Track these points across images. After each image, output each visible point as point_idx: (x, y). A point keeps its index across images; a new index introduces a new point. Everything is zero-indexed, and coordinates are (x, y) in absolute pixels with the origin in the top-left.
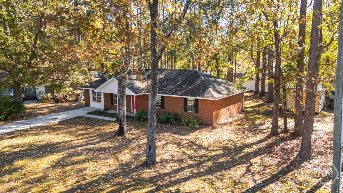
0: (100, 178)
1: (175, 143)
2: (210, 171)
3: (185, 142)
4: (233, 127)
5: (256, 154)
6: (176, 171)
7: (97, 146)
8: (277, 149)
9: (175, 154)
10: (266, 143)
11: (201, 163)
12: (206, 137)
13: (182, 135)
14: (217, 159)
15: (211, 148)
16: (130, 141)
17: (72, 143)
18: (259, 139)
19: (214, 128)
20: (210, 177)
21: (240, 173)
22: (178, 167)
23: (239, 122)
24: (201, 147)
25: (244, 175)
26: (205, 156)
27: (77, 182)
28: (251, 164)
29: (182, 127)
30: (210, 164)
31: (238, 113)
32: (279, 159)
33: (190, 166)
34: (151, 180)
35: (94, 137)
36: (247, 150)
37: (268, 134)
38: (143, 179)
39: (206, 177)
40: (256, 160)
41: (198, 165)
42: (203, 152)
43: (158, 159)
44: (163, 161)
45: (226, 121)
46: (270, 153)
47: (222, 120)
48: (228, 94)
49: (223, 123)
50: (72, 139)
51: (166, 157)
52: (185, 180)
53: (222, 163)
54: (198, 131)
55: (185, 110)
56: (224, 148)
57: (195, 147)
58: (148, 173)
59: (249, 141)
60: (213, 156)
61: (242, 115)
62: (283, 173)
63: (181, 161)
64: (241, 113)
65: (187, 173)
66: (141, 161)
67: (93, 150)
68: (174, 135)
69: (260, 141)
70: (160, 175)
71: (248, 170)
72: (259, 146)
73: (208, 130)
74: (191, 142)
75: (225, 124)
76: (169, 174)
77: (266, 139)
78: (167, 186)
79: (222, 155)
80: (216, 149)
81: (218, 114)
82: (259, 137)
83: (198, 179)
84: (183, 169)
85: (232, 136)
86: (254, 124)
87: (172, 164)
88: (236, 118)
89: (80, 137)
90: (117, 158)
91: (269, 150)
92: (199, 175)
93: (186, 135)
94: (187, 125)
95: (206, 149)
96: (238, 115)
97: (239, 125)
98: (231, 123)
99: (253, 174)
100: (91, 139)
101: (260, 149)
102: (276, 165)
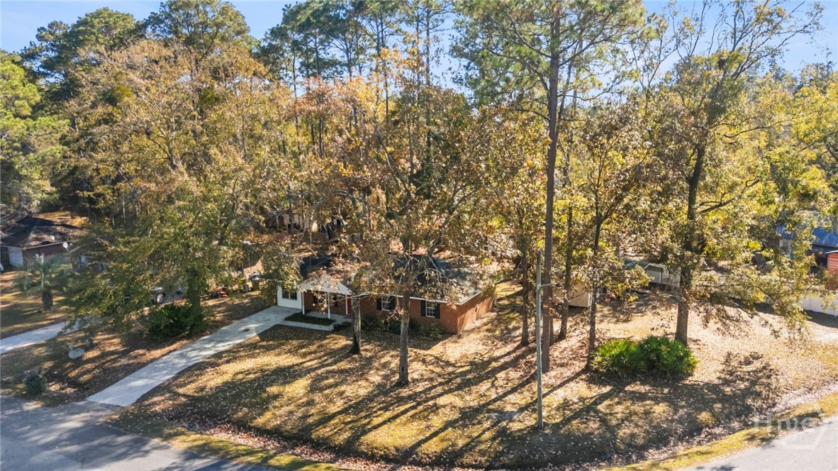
0: (364, 399)
1: (419, 361)
2: (459, 388)
3: (430, 358)
4: (482, 334)
5: (503, 368)
6: (430, 389)
7: (335, 367)
8: (522, 361)
9: (424, 372)
10: (514, 355)
11: (450, 380)
12: (451, 350)
13: (424, 349)
14: (466, 376)
15: (459, 364)
16: (370, 360)
17: (305, 365)
18: (508, 350)
19: (460, 337)
20: (460, 392)
21: (486, 388)
22: (430, 385)
23: (489, 326)
24: (448, 364)
25: (488, 389)
26: (453, 373)
27: (346, 403)
28: (496, 379)
29: (421, 337)
30: (459, 380)
31: (488, 311)
32: (522, 373)
33: (441, 384)
34: (410, 398)
35: (324, 356)
36: (494, 364)
37: (518, 343)
38: (403, 397)
39: (456, 393)
40: (501, 375)
41: (447, 383)
42: (450, 369)
43: (409, 380)
44: (414, 381)
45: (472, 326)
46: (515, 366)
47: (468, 325)
48: (475, 293)
49: (469, 329)
50: (301, 361)
51: (416, 376)
52: (440, 395)
53: (469, 379)
54: (441, 343)
55: (423, 314)
56: (472, 363)
57: (442, 363)
58: (405, 392)
59: (497, 354)
60: (461, 373)
61: (493, 315)
62: (522, 385)
63: (431, 380)
64: (493, 311)
65: (439, 389)
66: (393, 382)
67: (336, 373)
68: (415, 350)
69: (509, 354)
70: (416, 393)
71: (493, 385)
72: (507, 359)
73: (453, 340)
74: (436, 358)
75: (472, 330)
76: (424, 392)
77: (514, 351)
78: (426, 401)
79: (469, 372)
80: (463, 364)
81: (463, 319)
82: (510, 347)
83: (450, 395)
84: (435, 387)
85: (481, 347)
86: (507, 328)
87: (423, 383)
88: (485, 320)
89: (308, 358)
90: (367, 380)
91: (514, 364)
92: (450, 391)
93: (429, 348)
94: (428, 335)
95: (453, 365)
96: (488, 314)
97: (488, 330)
98: (479, 328)
99: (497, 389)
100: (323, 359)
101: (506, 363)
102: (518, 379)
